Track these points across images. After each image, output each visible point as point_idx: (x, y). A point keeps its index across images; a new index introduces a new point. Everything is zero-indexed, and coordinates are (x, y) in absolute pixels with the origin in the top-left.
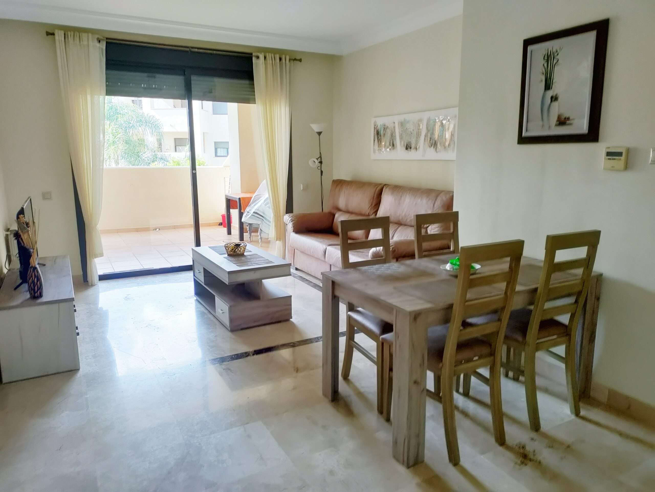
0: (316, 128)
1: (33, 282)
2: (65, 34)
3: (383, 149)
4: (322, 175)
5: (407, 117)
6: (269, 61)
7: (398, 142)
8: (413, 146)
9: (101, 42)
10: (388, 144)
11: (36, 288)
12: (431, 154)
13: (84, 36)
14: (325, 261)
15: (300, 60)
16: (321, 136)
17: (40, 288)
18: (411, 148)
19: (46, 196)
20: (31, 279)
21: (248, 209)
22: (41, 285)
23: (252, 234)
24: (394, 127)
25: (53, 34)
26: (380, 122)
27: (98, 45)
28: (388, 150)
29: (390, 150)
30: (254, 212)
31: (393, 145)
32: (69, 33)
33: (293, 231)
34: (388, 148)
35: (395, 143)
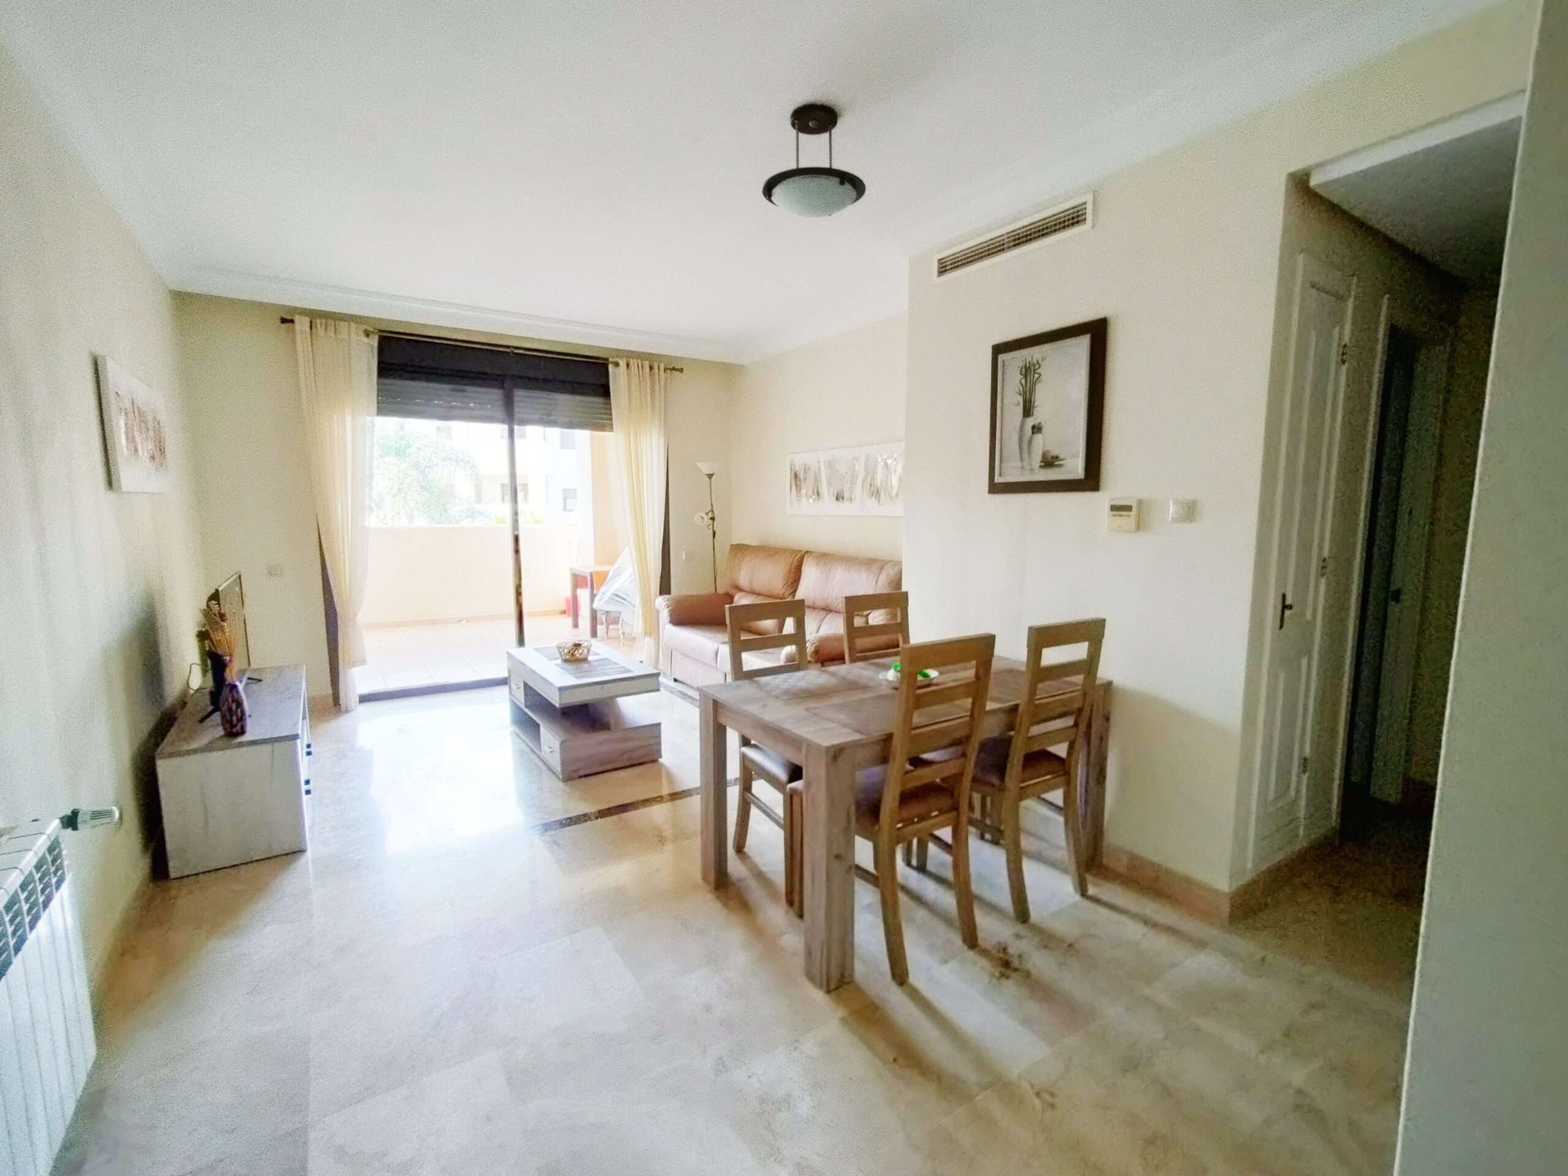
0: (705, 468)
1: (230, 710)
2: (311, 322)
3: (804, 500)
4: (714, 537)
5: (837, 454)
6: (634, 368)
7: (824, 489)
8: (846, 495)
9: (371, 336)
10: (810, 493)
11: (235, 718)
12: (872, 507)
13: (343, 325)
14: (716, 668)
15: (681, 370)
16: (712, 479)
17: (242, 718)
18: (843, 498)
19: (273, 571)
20: (226, 704)
21: (602, 589)
22: (243, 713)
23: (611, 627)
24: (819, 468)
25: (292, 321)
26: (799, 461)
27: (366, 340)
28: (811, 500)
29: (814, 500)
30: (612, 594)
31: (818, 494)
32: (318, 321)
33: (670, 622)
34: (810, 497)
35: (820, 492)
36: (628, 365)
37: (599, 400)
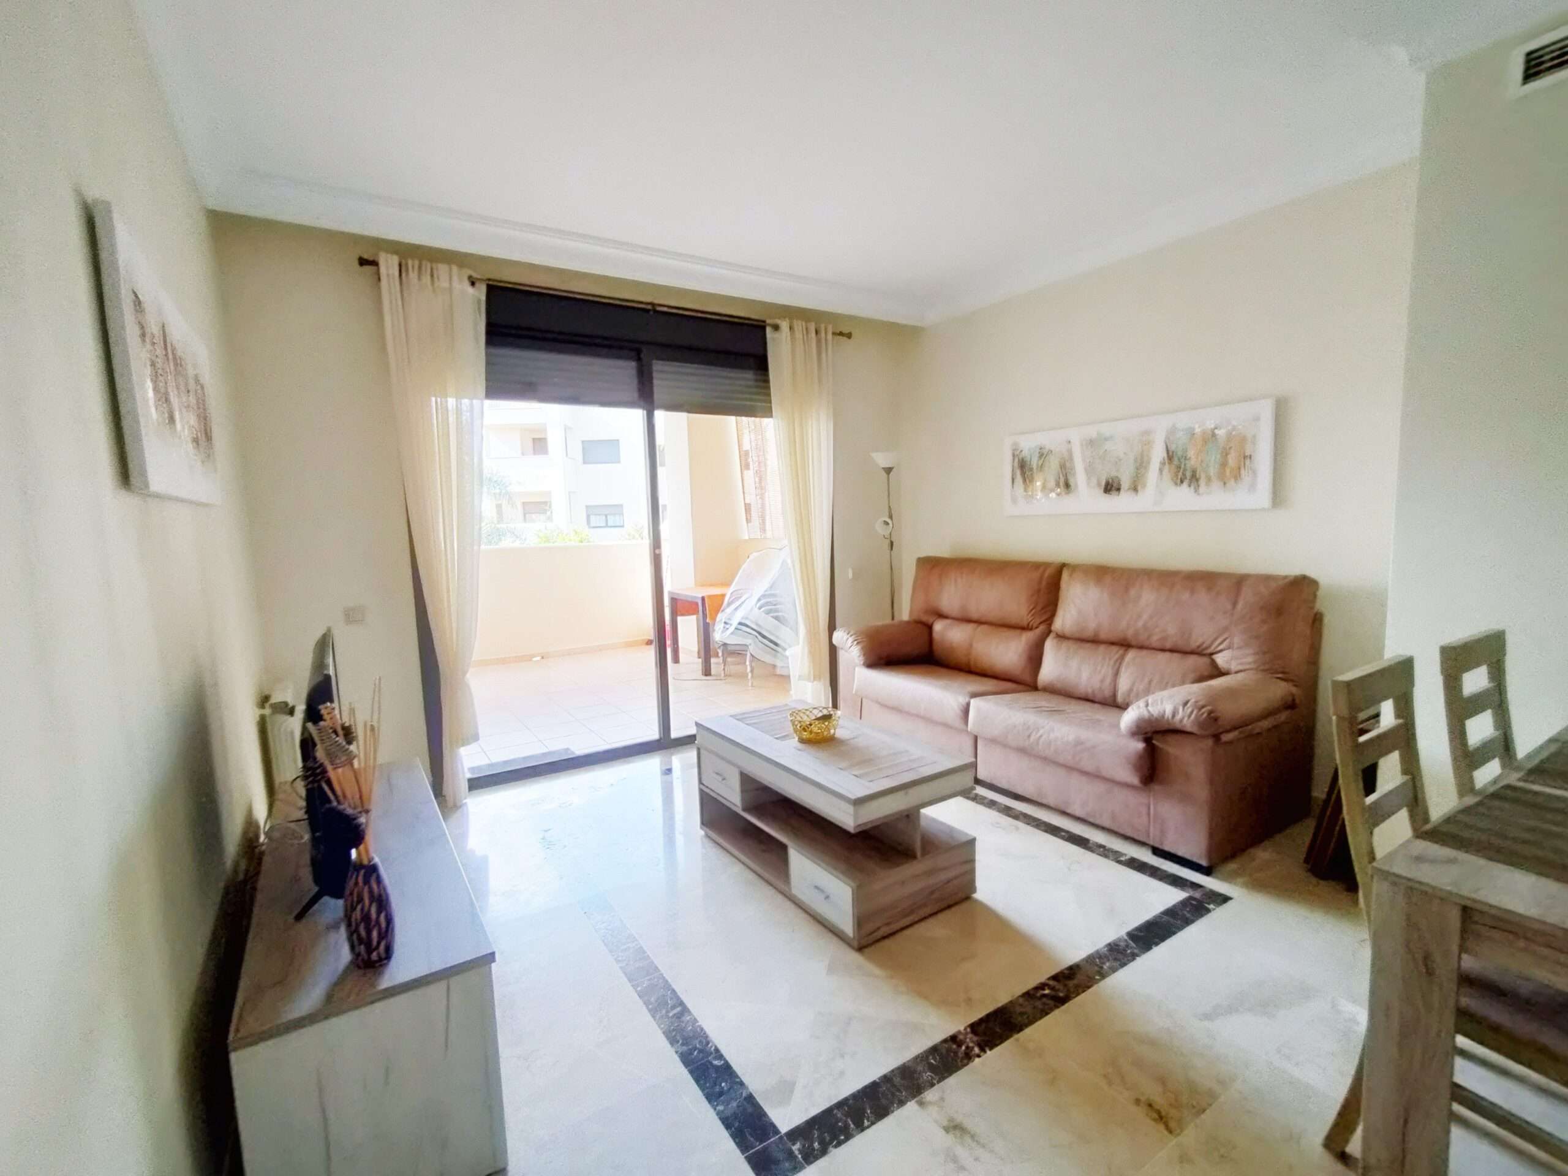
0: (882, 460)
1: (366, 918)
2: (400, 265)
3: (1039, 495)
4: (892, 549)
5: (1106, 429)
6: (799, 335)
7: (1080, 478)
8: (1125, 484)
9: (477, 285)
10: (1052, 483)
11: (375, 934)
12: (1182, 497)
13: (442, 269)
14: (967, 731)
15: (849, 336)
16: (890, 475)
17: (387, 933)
18: (1118, 490)
19: (352, 616)
21: (721, 617)
24: (1070, 452)
25: (374, 263)
26: (1028, 445)
27: (470, 290)
28: (1053, 495)
29: (1058, 495)
30: (740, 624)
31: (1067, 485)
32: (410, 262)
33: (864, 664)
34: (1052, 490)
35: (1071, 482)
36: (791, 328)
37: (748, 376)
